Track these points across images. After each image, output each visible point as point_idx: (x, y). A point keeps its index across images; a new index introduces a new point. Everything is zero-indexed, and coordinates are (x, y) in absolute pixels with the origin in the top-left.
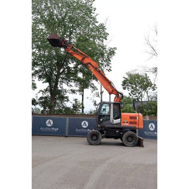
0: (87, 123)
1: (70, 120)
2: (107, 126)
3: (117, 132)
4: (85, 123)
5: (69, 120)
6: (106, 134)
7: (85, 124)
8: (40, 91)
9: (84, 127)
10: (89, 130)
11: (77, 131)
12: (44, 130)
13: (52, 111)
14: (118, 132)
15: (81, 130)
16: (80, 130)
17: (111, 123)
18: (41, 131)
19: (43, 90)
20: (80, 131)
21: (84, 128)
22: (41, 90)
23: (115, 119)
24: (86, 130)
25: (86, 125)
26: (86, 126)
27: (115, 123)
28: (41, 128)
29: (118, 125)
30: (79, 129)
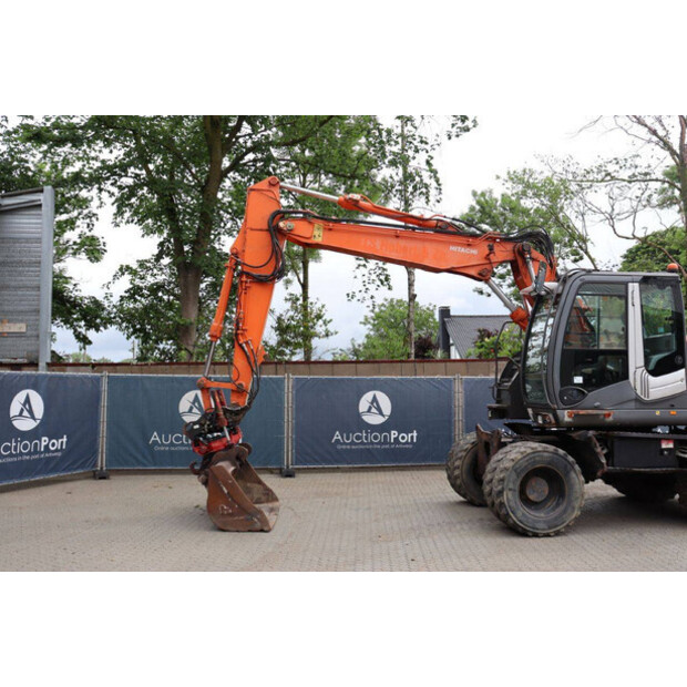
0: (386, 404)
1: (300, 387)
2: (610, 419)
3: (664, 446)
4: (375, 399)
5: (297, 391)
6: (608, 465)
7: (375, 407)
8: (121, 269)
9: (374, 419)
10: (394, 434)
11: (337, 441)
12: (172, 444)
13: (191, 349)
14: (671, 446)
15: (358, 438)
16: (353, 437)
17: (638, 400)
18: (156, 448)
19: (135, 266)
20: (353, 443)
21: (374, 428)
22: (128, 268)
23: (656, 372)
24: (381, 437)
25: (379, 409)
26: (381, 413)
27: (655, 394)
28: (155, 437)
29: (672, 407)
30: (346, 430)
